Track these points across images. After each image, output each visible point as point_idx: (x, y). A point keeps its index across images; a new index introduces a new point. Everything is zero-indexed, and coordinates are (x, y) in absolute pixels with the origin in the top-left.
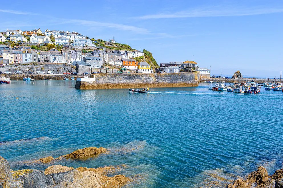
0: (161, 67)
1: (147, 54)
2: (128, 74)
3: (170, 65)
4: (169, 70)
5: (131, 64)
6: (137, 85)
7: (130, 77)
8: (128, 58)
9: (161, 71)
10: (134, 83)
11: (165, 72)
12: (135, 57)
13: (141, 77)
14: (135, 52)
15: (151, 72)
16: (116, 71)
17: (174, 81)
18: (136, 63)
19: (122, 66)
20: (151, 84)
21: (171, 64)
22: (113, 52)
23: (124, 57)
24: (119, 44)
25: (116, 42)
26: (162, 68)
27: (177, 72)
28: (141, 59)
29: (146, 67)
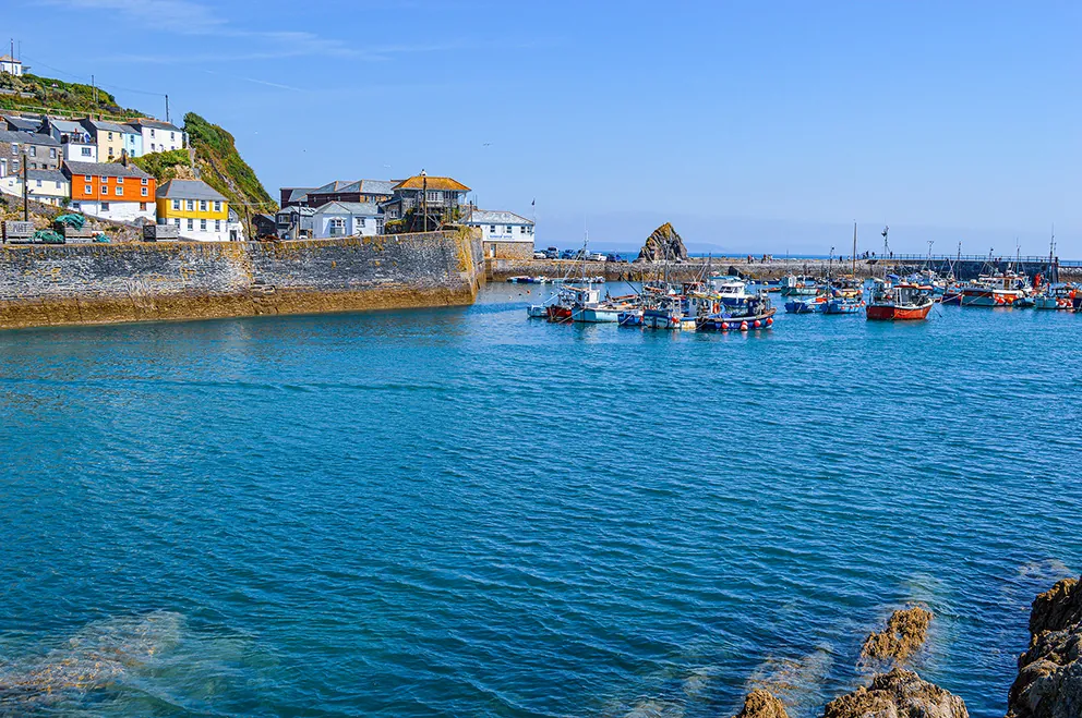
0: (283, 206)
1: (206, 141)
2: (98, 248)
3: (334, 197)
4: (326, 221)
5: (117, 193)
6: (152, 305)
7: (107, 260)
8: (104, 159)
9: (285, 226)
10: (137, 297)
11: (303, 232)
12: (138, 155)
13: (173, 264)
14: (138, 128)
15: (233, 233)
16: (29, 228)
17: (354, 281)
18: (149, 185)
19: (65, 201)
20: (229, 298)
21: (337, 189)
22: (12, 127)
23: (75, 153)
24: (47, 83)
25: (29, 72)
26: (288, 210)
27: (364, 235)
28: (173, 165)
29: (203, 208)
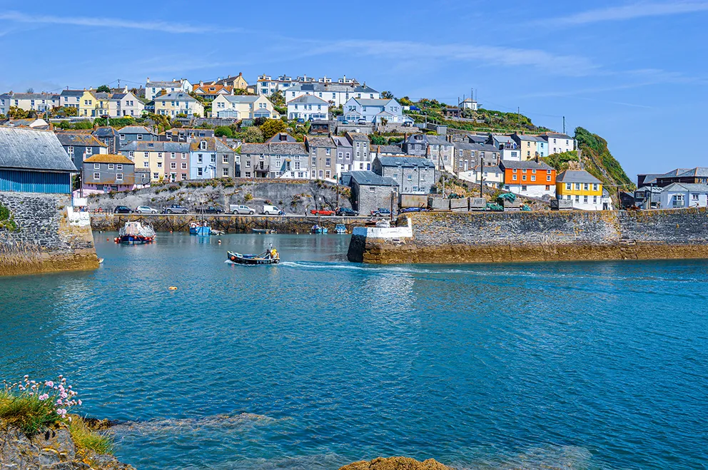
0: (640, 186)
1: (588, 145)
2: (523, 214)
3: (676, 180)
4: (670, 196)
5: (532, 179)
6: (555, 251)
7: (529, 222)
8: (524, 158)
9: (641, 200)
10: (545, 245)
11: (654, 204)
12: (545, 155)
13: (569, 224)
14: (546, 138)
15: (605, 205)
16: (482, 202)
17: (692, 238)
18: (551, 175)
19: (501, 185)
20: (604, 247)
21: (678, 174)
22: (471, 141)
23: (507, 155)
24: (491, 113)
25: (481, 108)
26: (643, 189)
27: (700, 206)
28: (567, 161)
29: (586, 188)
